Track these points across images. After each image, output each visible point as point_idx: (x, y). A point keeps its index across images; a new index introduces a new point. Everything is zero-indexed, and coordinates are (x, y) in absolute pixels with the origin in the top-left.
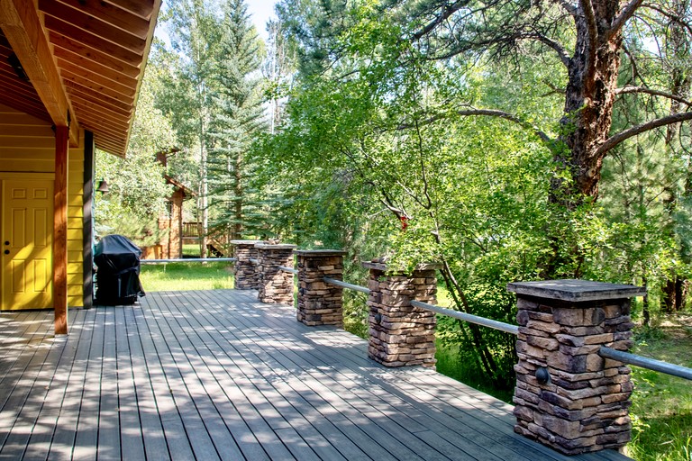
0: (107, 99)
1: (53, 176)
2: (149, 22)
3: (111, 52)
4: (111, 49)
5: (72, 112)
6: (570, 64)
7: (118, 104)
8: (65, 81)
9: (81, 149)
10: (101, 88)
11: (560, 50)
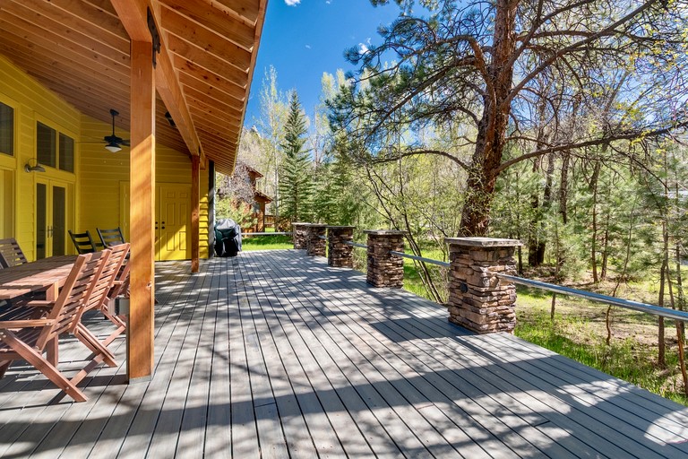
0: (222, 140)
1: (190, 185)
2: (245, 90)
3: (224, 110)
4: (224, 108)
5: (202, 149)
6: (480, 124)
7: (229, 143)
8: (197, 129)
9: (207, 170)
10: (218, 134)
11: (474, 117)
